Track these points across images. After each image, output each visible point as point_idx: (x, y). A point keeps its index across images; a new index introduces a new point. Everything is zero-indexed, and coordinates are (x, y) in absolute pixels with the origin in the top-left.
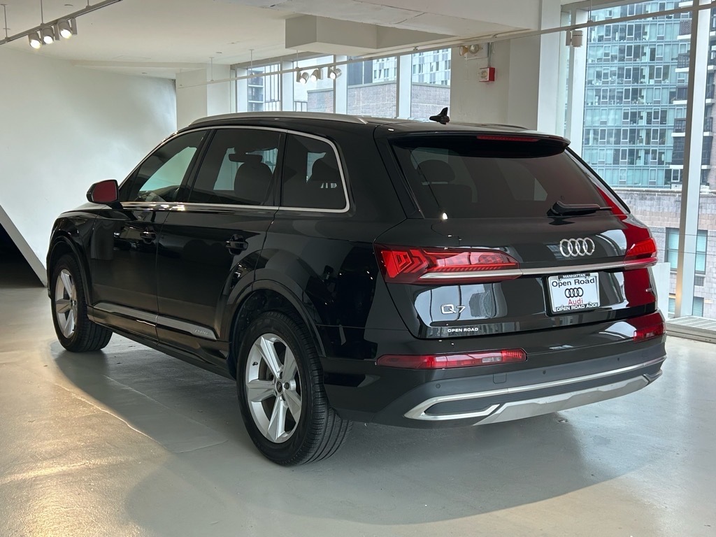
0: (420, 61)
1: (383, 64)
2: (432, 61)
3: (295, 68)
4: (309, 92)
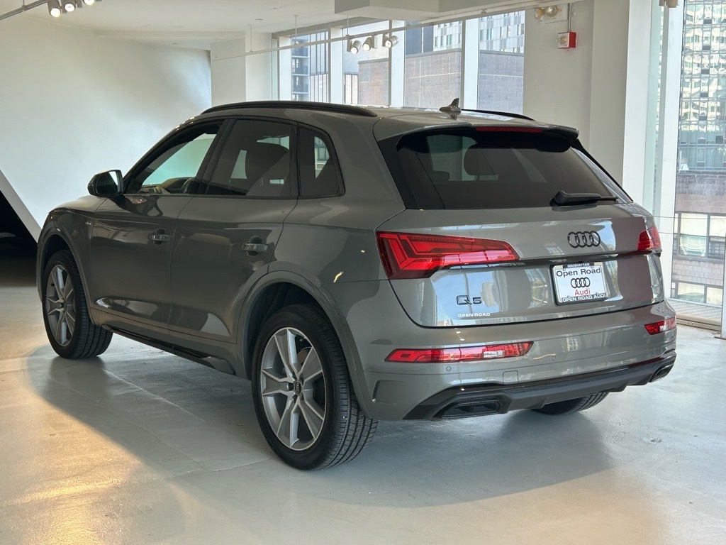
0: (488, 26)
1: (446, 30)
2: (502, 25)
3: (344, 36)
4: (360, 63)
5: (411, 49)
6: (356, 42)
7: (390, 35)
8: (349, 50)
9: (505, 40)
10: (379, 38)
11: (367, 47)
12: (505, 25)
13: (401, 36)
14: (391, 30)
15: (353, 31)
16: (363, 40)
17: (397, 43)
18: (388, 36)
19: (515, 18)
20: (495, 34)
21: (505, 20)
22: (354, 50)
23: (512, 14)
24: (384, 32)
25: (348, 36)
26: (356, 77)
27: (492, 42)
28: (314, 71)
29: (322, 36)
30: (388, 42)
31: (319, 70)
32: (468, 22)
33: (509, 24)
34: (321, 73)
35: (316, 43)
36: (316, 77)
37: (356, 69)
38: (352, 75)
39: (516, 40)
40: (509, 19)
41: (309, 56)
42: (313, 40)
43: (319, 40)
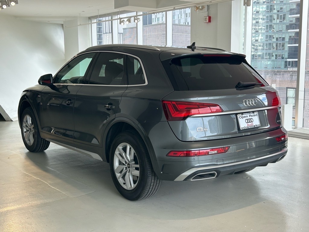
3: (118, 18)
4: (124, 29)
5: (145, 23)
6: (123, 20)
7: (137, 17)
8: (120, 23)
9: (180, 20)
10: (132, 19)
11: (127, 22)
12: (180, 14)
13: (141, 18)
14: (137, 16)
15: (122, 16)
16: (126, 20)
17: (140, 21)
18: (136, 18)
19: (184, 11)
20: (176, 17)
21: (180, 12)
22: (122, 24)
23: (183, 9)
24: (134, 17)
25: (120, 18)
26: (122, 34)
27: (175, 20)
28: (104, 32)
29: (107, 18)
30: (136, 20)
31: (107, 32)
32: (168, 12)
33: (181, 13)
34: (107, 33)
35: (105, 21)
36: (106, 34)
37: (122, 31)
38: (120, 33)
39: (184, 20)
40: (181, 11)
41: (102, 26)
42: (104, 20)
43: (106, 20)
